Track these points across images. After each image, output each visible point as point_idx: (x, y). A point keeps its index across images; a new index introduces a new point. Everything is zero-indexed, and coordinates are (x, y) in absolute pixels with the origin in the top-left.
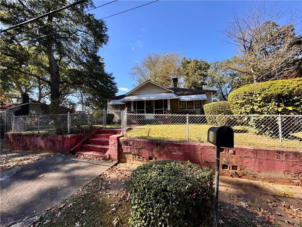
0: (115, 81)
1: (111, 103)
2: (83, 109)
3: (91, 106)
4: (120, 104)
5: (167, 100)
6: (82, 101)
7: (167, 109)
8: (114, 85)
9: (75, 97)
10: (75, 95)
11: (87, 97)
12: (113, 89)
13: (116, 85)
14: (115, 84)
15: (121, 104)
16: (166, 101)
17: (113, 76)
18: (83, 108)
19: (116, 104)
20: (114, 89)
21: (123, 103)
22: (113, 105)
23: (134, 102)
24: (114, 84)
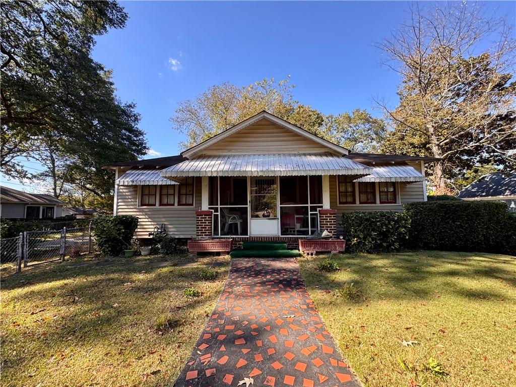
0: (139, 126)
1: (127, 181)
2: (55, 189)
3: (77, 182)
4: (160, 183)
5: (319, 178)
6: (53, 172)
7: (322, 207)
8: (136, 136)
9: (37, 160)
10: (37, 157)
11: (68, 163)
12: (135, 145)
13: (141, 137)
14: (141, 134)
15: (161, 186)
16: (317, 180)
17: (135, 111)
18: (55, 186)
19: (147, 183)
20: (138, 146)
21: (169, 182)
22: (134, 188)
23: (212, 180)
24: (138, 133)
